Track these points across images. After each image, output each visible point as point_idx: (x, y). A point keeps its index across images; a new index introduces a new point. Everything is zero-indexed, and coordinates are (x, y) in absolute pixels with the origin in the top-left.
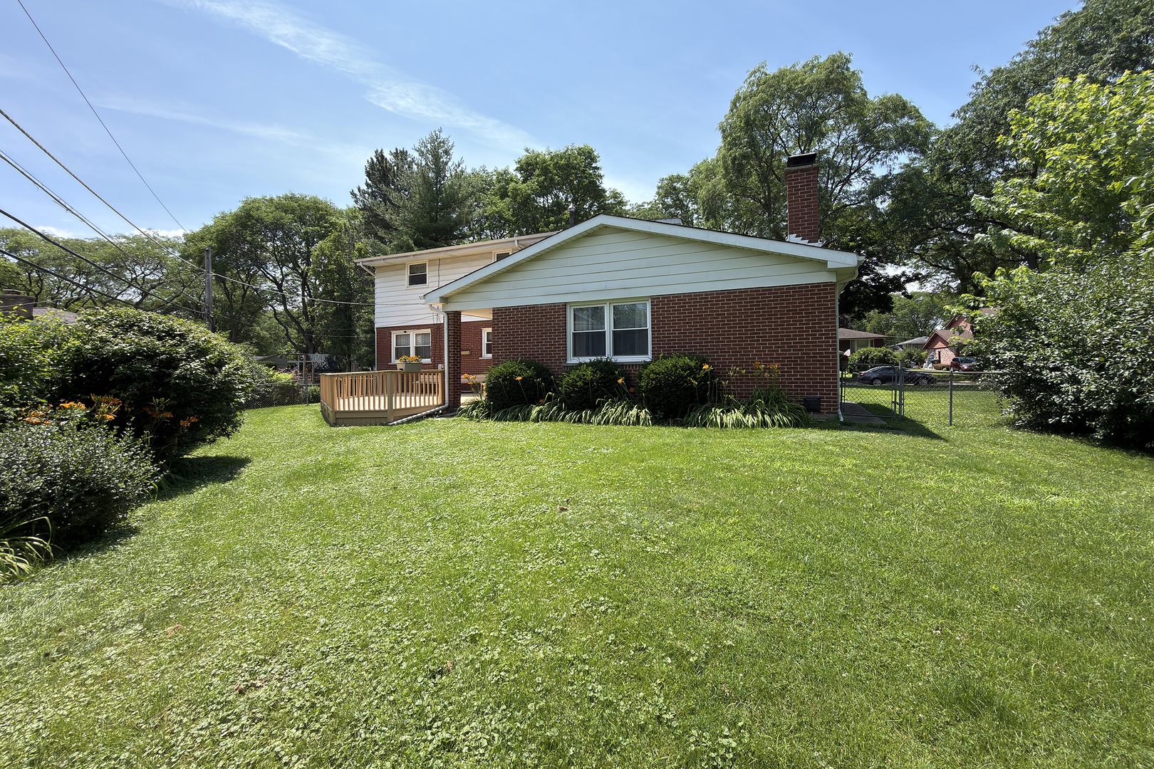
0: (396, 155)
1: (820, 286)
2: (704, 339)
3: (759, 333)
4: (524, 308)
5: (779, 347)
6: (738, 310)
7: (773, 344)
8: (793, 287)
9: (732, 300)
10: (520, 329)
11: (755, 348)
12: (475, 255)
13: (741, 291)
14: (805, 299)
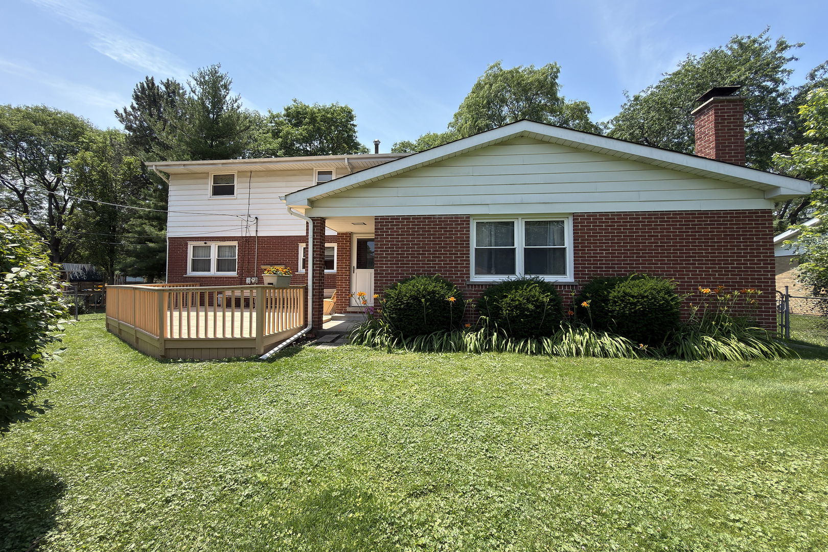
0: (167, 85)
1: (758, 213)
2: (635, 260)
3: (695, 257)
4: (417, 218)
5: (716, 271)
6: (672, 232)
7: (710, 268)
8: (731, 212)
9: (666, 221)
10: (411, 241)
11: (691, 271)
12: (295, 170)
13: (675, 213)
14: (743, 224)
